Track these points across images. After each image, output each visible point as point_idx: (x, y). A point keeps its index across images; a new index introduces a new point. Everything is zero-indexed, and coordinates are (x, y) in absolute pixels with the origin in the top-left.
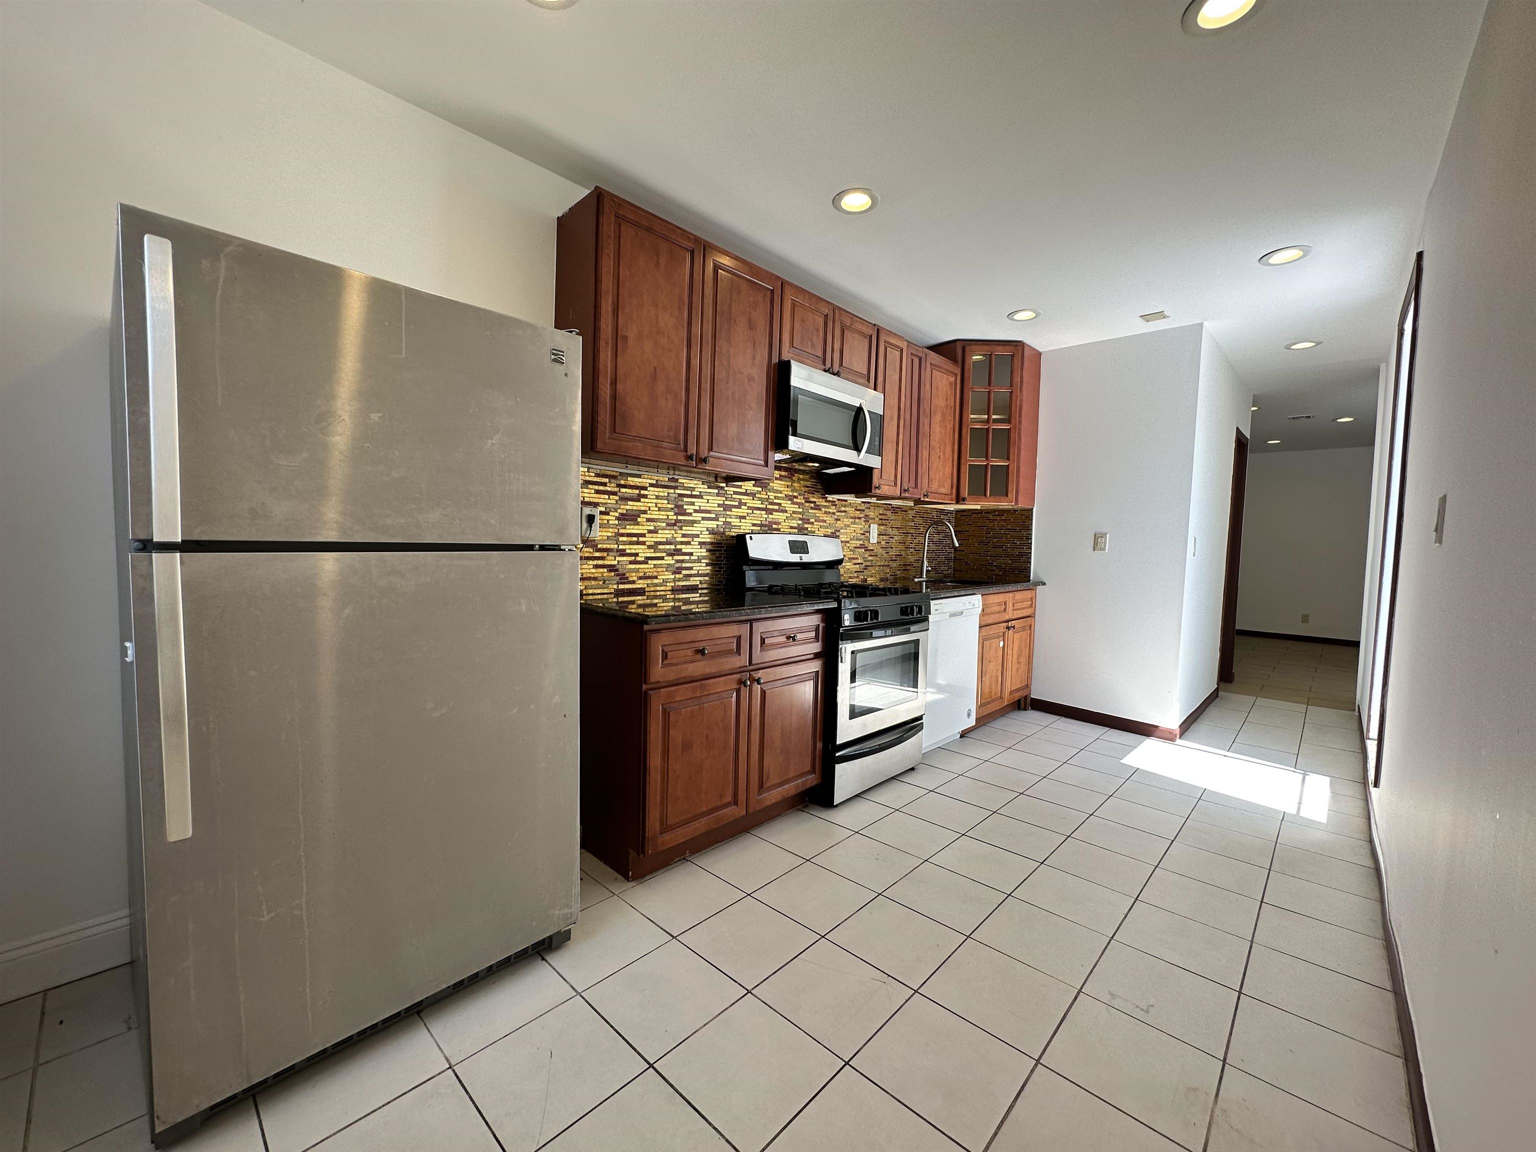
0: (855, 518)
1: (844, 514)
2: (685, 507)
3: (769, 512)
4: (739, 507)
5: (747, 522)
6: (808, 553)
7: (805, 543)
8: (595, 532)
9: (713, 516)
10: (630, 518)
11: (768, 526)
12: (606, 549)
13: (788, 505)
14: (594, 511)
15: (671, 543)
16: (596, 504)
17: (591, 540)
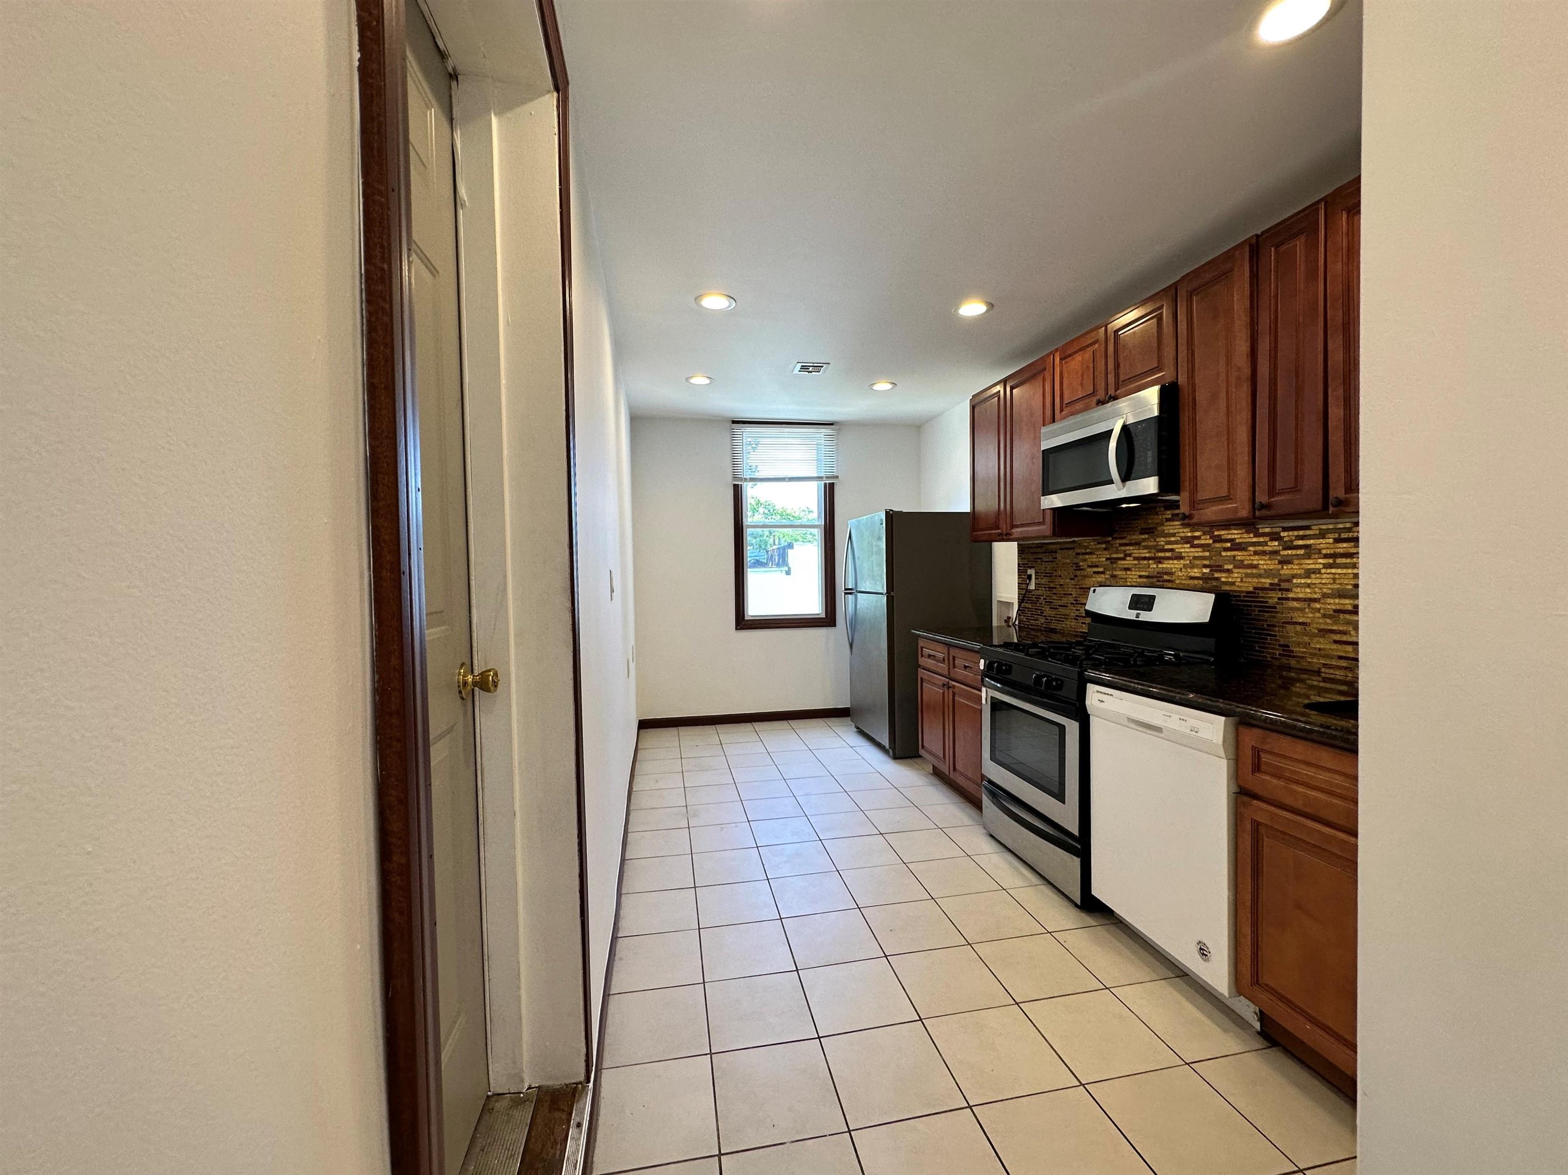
5: (1133, 575)
6: (1150, 609)
7: (1153, 597)
8: (1032, 587)
9: (1101, 570)
10: (1049, 575)
11: (1156, 577)
12: (1038, 597)
13: (1185, 549)
14: (1031, 572)
15: (1071, 594)
16: (1034, 567)
17: (1031, 591)
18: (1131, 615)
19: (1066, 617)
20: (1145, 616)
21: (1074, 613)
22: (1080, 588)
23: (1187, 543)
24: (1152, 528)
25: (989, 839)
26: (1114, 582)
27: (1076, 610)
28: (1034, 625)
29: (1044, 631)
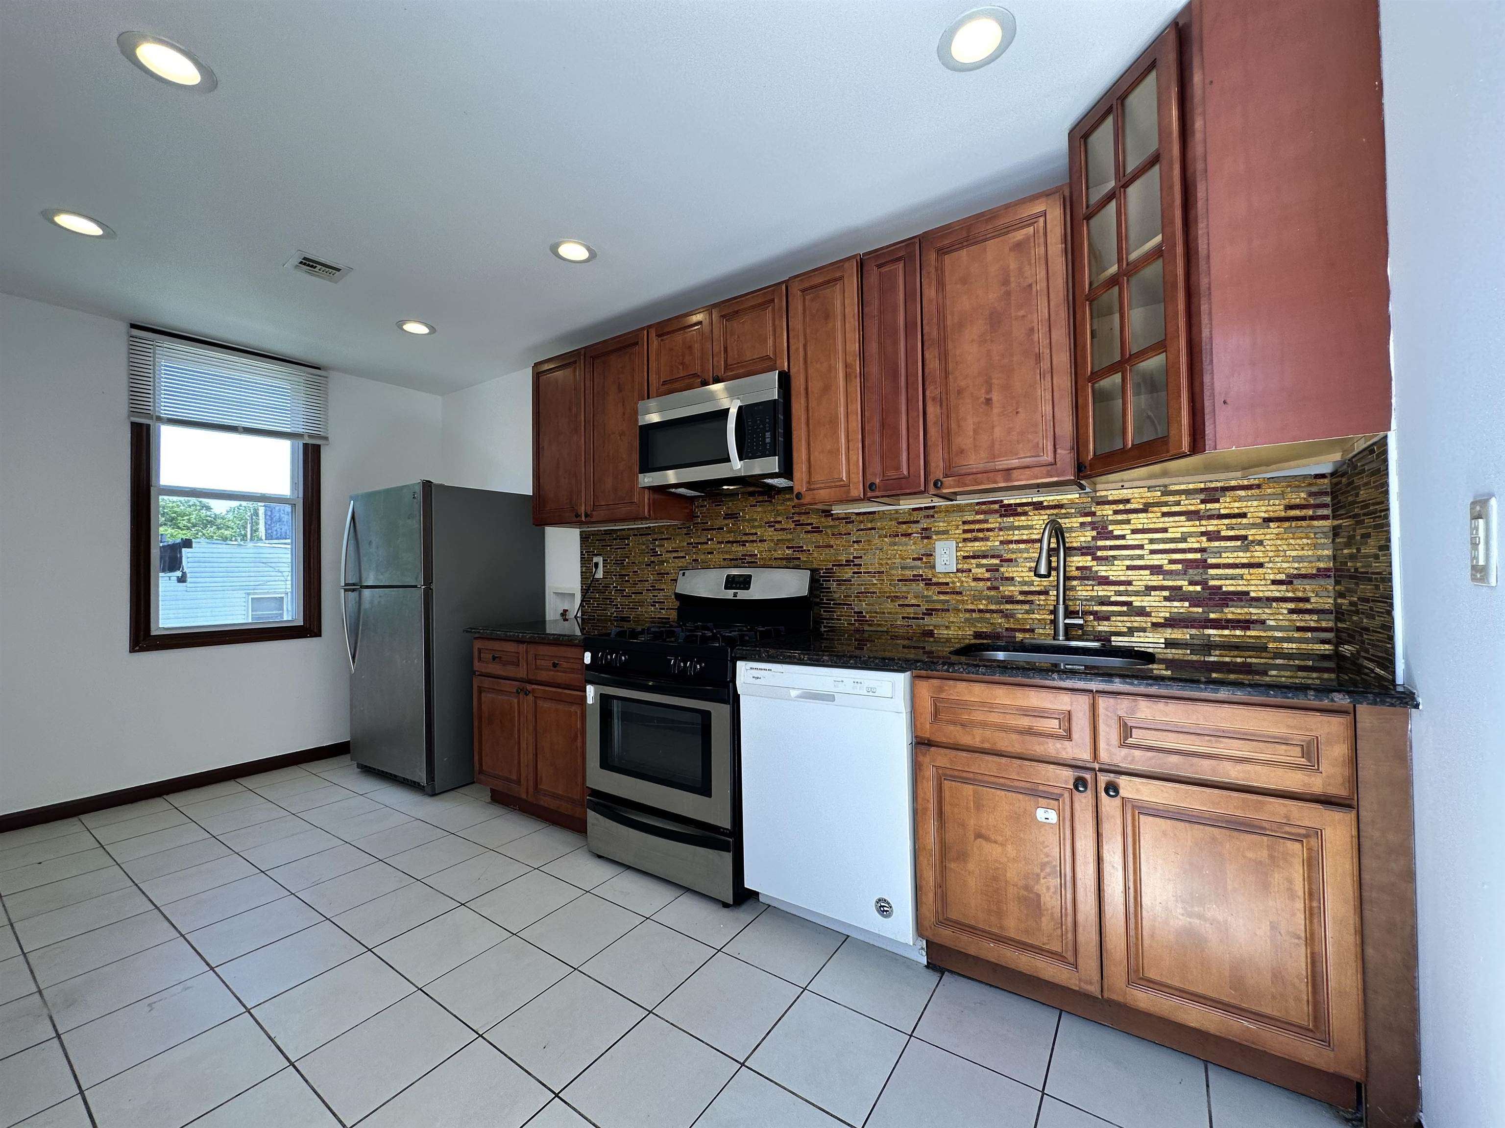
0: (897, 536)
1: (870, 532)
5: (717, 558)
6: (748, 588)
7: (750, 576)
8: (600, 575)
9: (682, 554)
10: (620, 563)
11: (741, 559)
12: (606, 587)
13: (769, 533)
14: (599, 560)
15: (648, 581)
16: (601, 555)
17: (598, 580)
18: (729, 594)
19: (641, 603)
20: (742, 595)
21: (651, 599)
22: (658, 574)
23: (770, 526)
24: (736, 514)
25: (600, 861)
26: (698, 565)
27: (653, 596)
28: (602, 616)
29: (615, 620)
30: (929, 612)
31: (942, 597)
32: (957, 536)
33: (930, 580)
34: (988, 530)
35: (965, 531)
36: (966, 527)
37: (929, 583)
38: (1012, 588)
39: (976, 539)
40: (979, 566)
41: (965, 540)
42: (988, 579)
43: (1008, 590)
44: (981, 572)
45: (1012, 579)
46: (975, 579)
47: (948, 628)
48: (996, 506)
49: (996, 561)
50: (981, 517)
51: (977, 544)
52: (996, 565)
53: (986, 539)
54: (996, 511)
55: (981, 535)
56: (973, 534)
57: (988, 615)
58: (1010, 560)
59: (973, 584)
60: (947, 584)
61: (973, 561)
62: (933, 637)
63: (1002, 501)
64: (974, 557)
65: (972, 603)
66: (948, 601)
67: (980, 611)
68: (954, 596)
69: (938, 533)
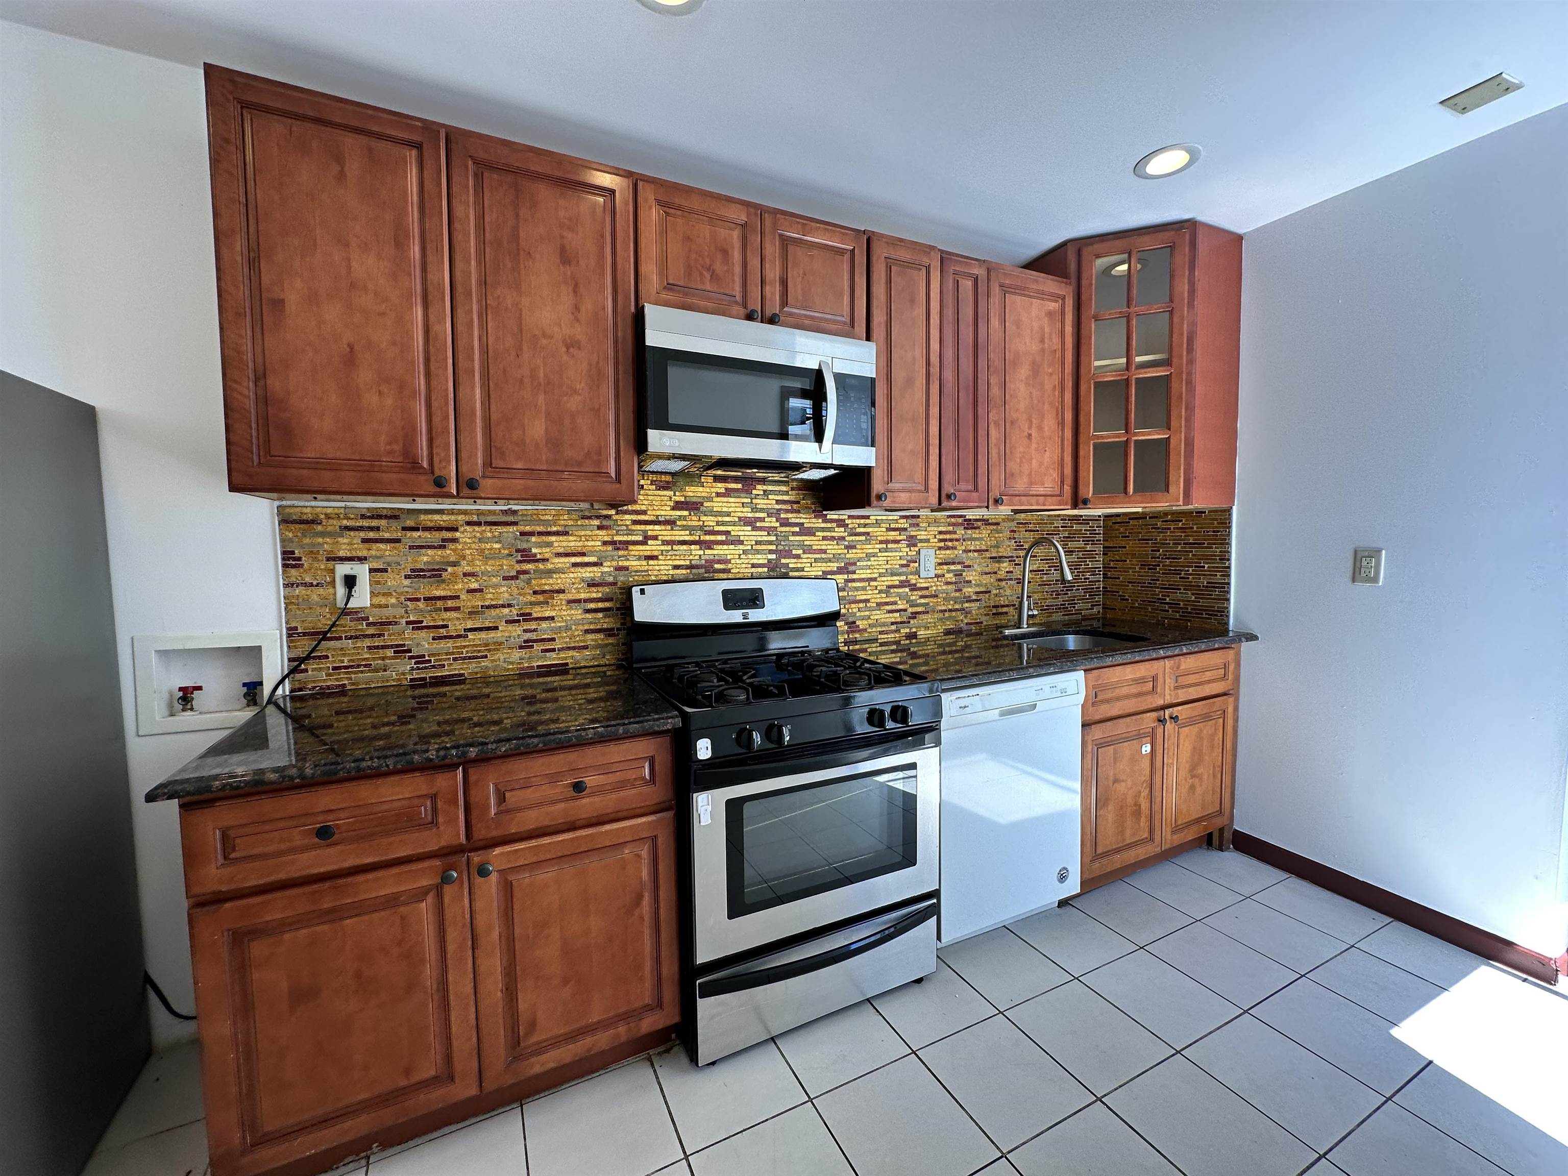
0: (887, 542)
1: (863, 538)
2: (534, 550)
3: (709, 545)
4: (644, 543)
6: (765, 606)
7: (756, 591)
8: (360, 599)
10: (428, 574)
11: (705, 567)
12: (385, 621)
14: (358, 569)
16: (362, 559)
17: (354, 610)
18: (736, 616)
19: (492, 647)
20: (758, 615)
21: (520, 637)
24: (695, 503)
29: (415, 686)
30: (914, 615)
31: (923, 601)
32: (934, 544)
33: (915, 585)
34: (957, 540)
35: (941, 540)
36: (941, 537)
37: (914, 588)
38: (970, 590)
39: (948, 548)
40: (949, 571)
41: (940, 548)
42: (955, 583)
43: (969, 591)
44: (950, 577)
45: (970, 582)
46: (948, 583)
47: (927, 628)
48: (960, 520)
49: (959, 567)
50: (951, 528)
51: (948, 552)
52: (960, 570)
53: (954, 548)
54: (962, 524)
55: (950, 544)
56: (946, 543)
57: (954, 614)
58: (969, 566)
59: (944, 587)
60: (927, 588)
61: (945, 567)
62: (916, 638)
63: (965, 516)
64: (946, 564)
65: (944, 604)
66: (928, 604)
67: (950, 610)
68: (931, 599)
69: (921, 541)
